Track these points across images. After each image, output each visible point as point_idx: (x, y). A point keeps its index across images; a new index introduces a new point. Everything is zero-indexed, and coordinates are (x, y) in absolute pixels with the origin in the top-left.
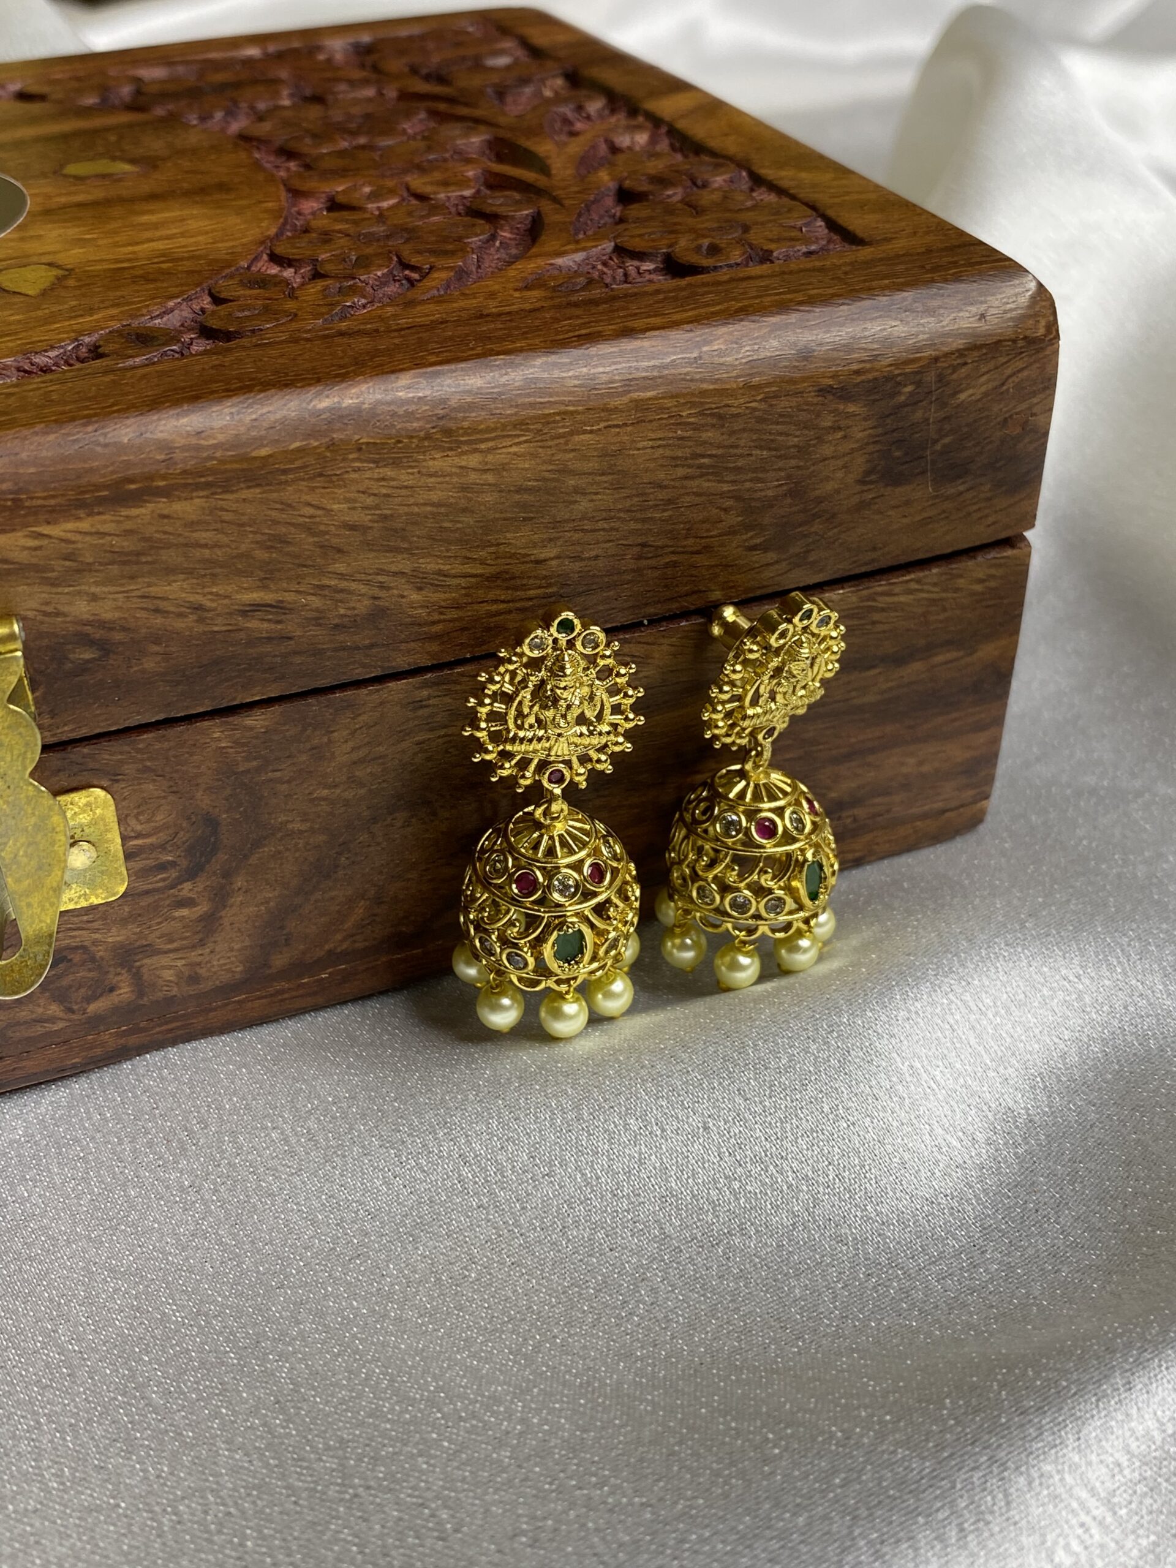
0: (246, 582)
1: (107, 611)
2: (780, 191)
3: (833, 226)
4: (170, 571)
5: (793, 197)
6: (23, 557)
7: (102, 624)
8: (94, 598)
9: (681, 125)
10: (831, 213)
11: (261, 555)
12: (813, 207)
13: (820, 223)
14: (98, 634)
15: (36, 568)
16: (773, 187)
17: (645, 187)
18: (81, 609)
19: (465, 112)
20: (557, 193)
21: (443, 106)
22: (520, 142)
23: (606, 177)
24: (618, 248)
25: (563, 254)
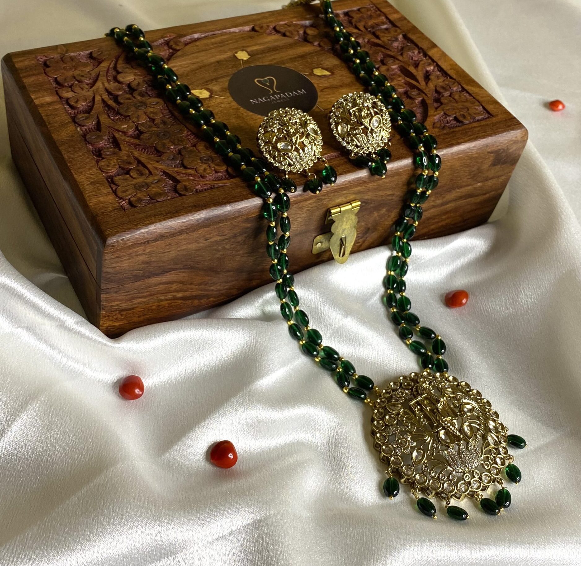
0: (391, 191)
1: (369, 197)
2: (470, 95)
3: (484, 108)
4: (380, 190)
5: (474, 98)
6: (362, 190)
7: (368, 199)
8: (369, 195)
9: (439, 63)
10: (484, 105)
11: (394, 186)
12: (479, 102)
13: (481, 107)
14: (366, 201)
15: (363, 191)
16: (468, 92)
17: (442, 91)
18: (366, 197)
19: (389, 53)
20: (424, 91)
21: (383, 50)
22: (407, 68)
23: (432, 86)
24: (445, 114)
25: (435, 115)
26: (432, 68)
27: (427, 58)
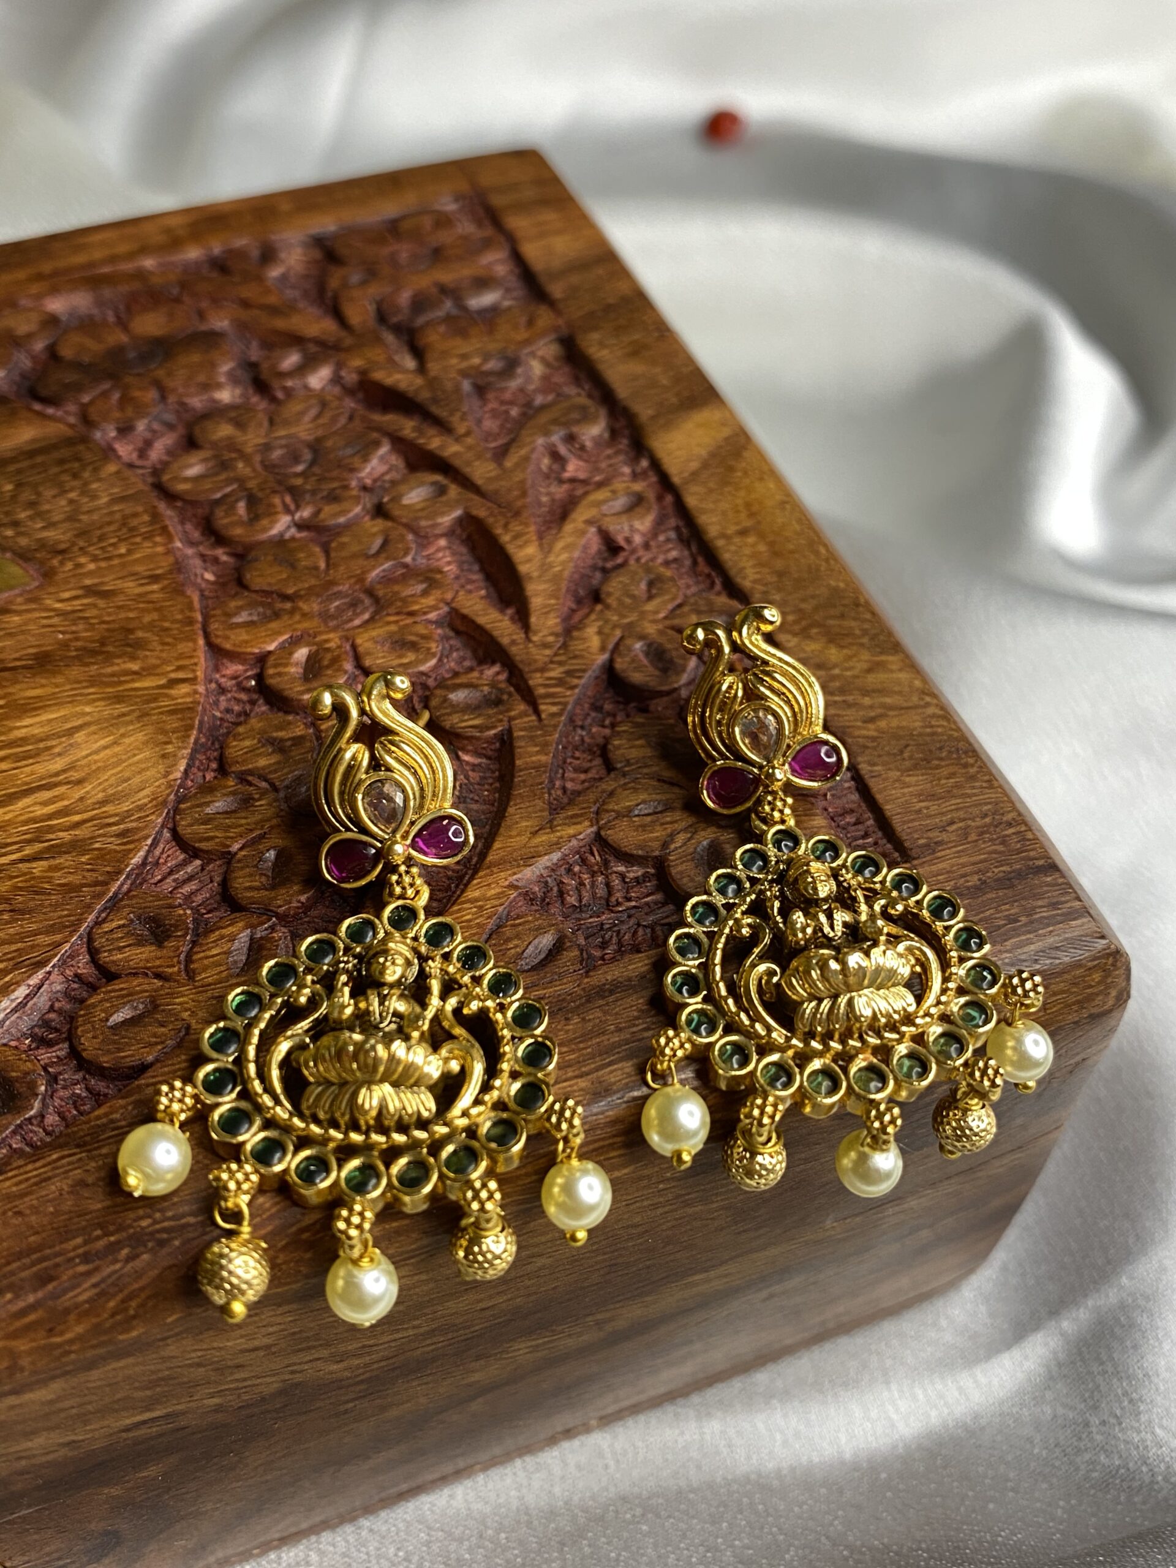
19: (434, 442)
20: (535, 679)
21: (408, 427)
22: (498, 531)
23: (595, 642)
24: (600, 840)
25: (528, 859)
26: (643, 524)
27: (644, 463)
